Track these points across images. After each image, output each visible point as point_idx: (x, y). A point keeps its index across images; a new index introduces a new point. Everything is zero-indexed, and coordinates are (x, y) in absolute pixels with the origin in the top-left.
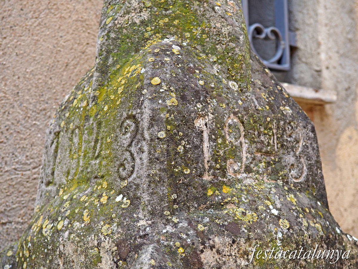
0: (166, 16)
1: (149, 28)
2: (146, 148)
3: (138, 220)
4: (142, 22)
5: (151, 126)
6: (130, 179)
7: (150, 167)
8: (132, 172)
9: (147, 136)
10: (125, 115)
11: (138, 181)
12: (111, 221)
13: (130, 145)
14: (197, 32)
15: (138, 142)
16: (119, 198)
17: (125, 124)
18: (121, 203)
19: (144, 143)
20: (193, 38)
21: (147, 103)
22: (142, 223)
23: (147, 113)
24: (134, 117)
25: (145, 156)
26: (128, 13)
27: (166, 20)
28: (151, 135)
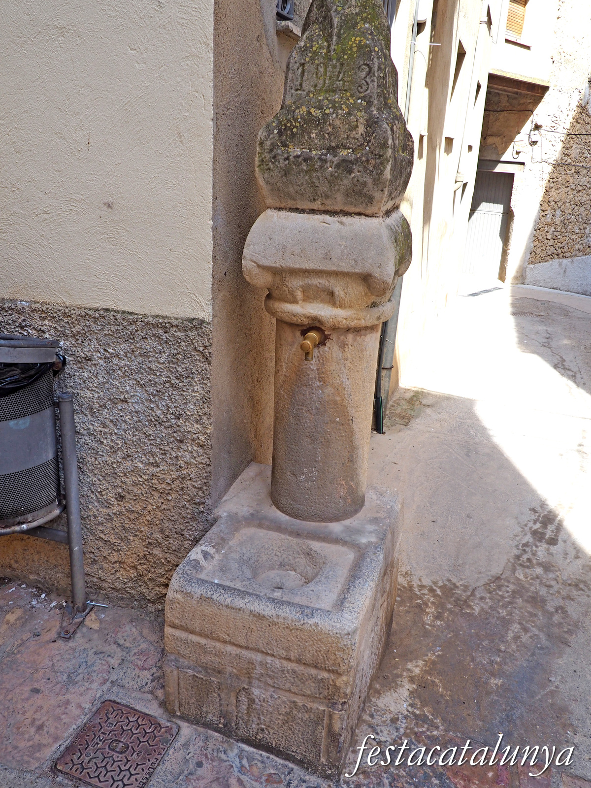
0: (366, 12)
1: (359, 17)
2: (376, 80)
3: (373, 111)
4: (356, 13)
5: (378, 70)
6: (366, 93)
7: (377, 89)
8: (367, 90)
9: (376, 75)
10: (362, 63)
11: (371, 94)
12: (361, 111)
13: (366, 77)
14: (377, 23)
15: (371, 77)
16: (359, 101)
17: (362, 67)
18: (361, 103)
19: (375, 78)
20: (375, 26)
21: (375, 60)
22: (375, 112)
23: (376, 65)
24: (368, 65)
25: (375, 84)
26: (350, 7)
27: (366, 14)
28: (378, 74)
